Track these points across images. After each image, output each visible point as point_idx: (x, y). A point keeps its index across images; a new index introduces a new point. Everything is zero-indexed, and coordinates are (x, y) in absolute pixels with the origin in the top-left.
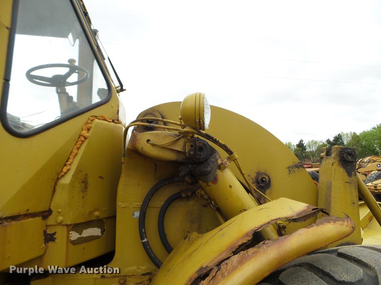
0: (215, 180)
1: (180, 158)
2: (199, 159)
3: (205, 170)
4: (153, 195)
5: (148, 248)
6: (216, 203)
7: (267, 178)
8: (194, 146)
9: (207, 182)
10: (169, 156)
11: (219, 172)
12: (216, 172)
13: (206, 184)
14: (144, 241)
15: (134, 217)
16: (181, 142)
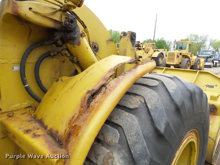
0: (79, 44)
1: (57, 26)
2: (71, 28)
3: (74, 36)
4: (29, 53)
5: (30, 90)
6: (77, 58)
7: (97, 45)
8: (67, 18)
9: (74, 45)
10: (49, 24)
11: (81, 38)
12: (80, 38)
13: (72, 46)
14: (26, 86)
15: (14, 70)
16: (59, 14)
